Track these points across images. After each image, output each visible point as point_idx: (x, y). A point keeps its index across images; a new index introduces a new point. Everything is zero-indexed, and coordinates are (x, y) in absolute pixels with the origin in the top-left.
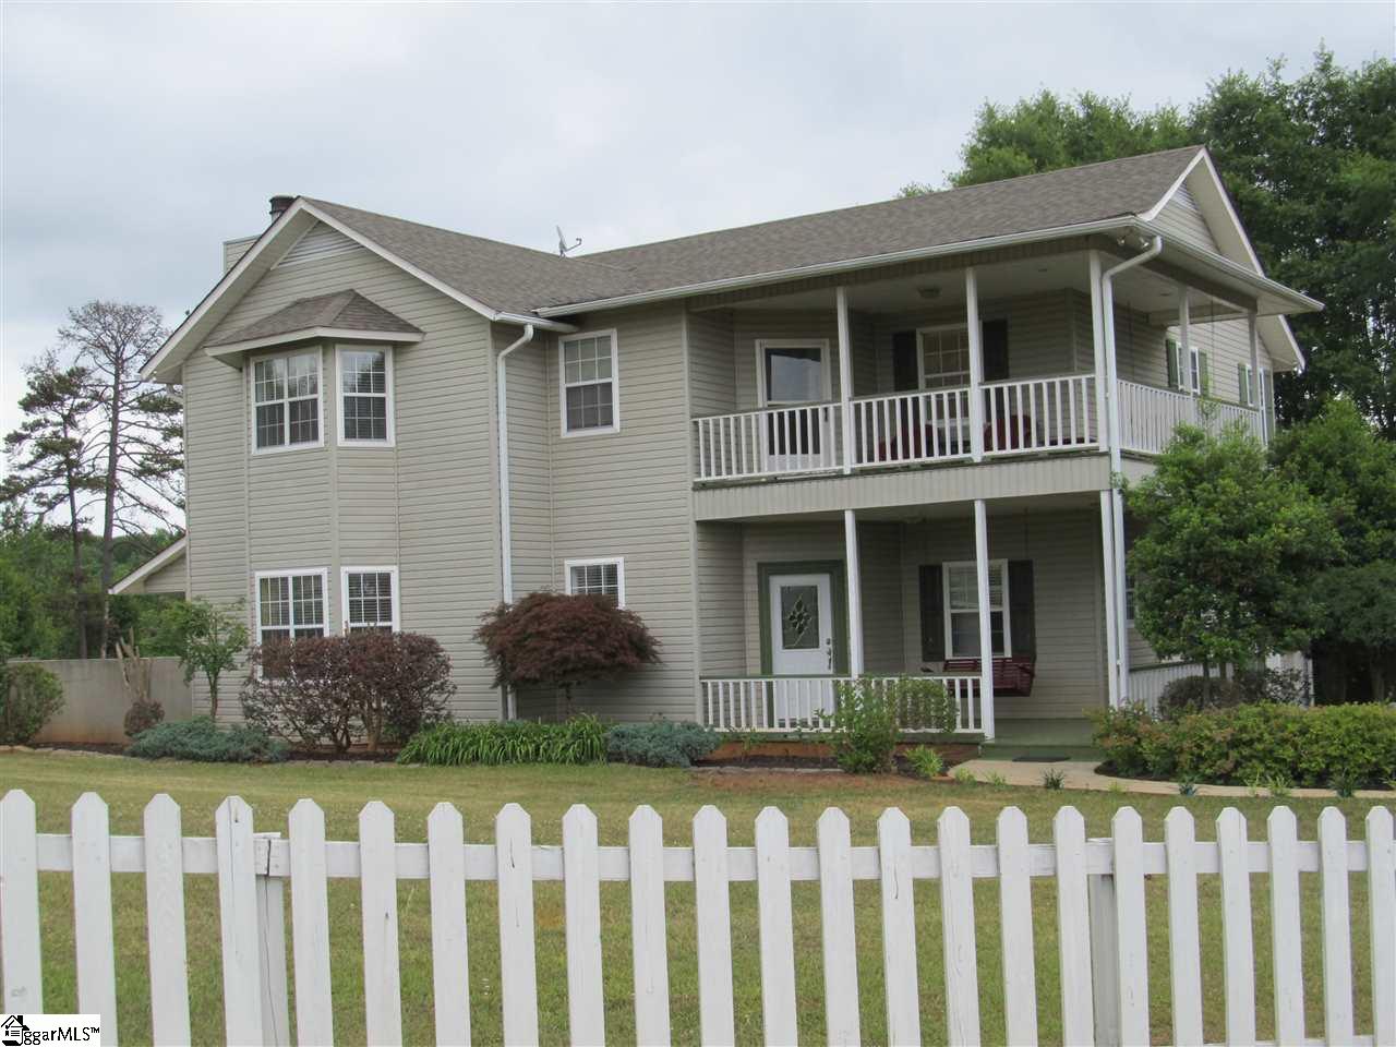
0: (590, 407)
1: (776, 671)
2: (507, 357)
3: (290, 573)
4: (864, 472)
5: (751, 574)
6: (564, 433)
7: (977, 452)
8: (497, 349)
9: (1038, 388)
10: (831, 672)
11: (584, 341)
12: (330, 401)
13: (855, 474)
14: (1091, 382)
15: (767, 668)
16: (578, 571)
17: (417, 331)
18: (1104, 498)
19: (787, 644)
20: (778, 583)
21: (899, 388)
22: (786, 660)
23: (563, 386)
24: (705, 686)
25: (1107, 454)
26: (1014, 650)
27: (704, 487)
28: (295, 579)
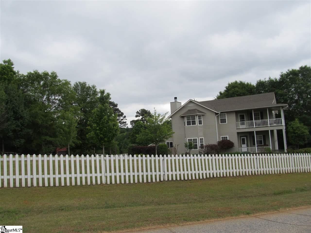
0: (223, 121)
1: (242, 147)
2: (216, 116)
3: (192, 138)
4: (256, 127)
5: (239, 137)
6: (220, 123)
7: (269, 125)
8: (216, 115)
9: (278, 119)
10: (246, 147)
11: (222, 114)
12: (197, 121)
13: (255, 128)
14: (281, 119)
15: (241, 147)
16: (222, 138)
17: (205, 113)
18: (283, 130)
19: (243, 144)
20: (242, 138)
21: (251, 120)
22: (243, 146)
23: (220, 119)
24: (238, 149)
25: (283, 126)
26: (264, 144)
27: (237, 129)
28: (193, 139)
